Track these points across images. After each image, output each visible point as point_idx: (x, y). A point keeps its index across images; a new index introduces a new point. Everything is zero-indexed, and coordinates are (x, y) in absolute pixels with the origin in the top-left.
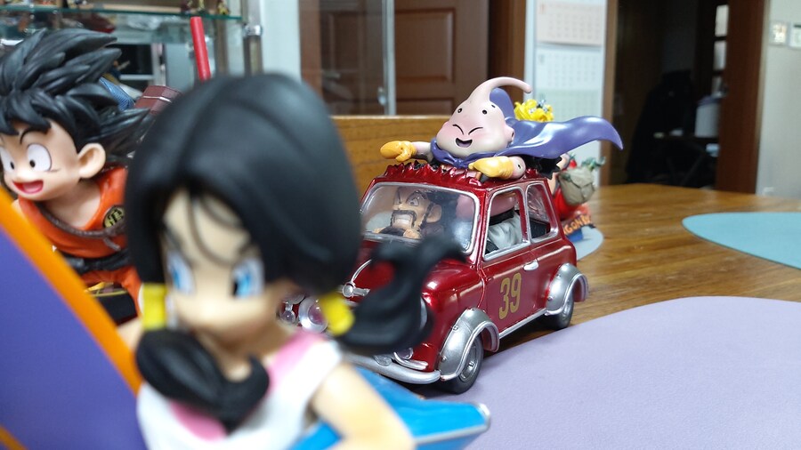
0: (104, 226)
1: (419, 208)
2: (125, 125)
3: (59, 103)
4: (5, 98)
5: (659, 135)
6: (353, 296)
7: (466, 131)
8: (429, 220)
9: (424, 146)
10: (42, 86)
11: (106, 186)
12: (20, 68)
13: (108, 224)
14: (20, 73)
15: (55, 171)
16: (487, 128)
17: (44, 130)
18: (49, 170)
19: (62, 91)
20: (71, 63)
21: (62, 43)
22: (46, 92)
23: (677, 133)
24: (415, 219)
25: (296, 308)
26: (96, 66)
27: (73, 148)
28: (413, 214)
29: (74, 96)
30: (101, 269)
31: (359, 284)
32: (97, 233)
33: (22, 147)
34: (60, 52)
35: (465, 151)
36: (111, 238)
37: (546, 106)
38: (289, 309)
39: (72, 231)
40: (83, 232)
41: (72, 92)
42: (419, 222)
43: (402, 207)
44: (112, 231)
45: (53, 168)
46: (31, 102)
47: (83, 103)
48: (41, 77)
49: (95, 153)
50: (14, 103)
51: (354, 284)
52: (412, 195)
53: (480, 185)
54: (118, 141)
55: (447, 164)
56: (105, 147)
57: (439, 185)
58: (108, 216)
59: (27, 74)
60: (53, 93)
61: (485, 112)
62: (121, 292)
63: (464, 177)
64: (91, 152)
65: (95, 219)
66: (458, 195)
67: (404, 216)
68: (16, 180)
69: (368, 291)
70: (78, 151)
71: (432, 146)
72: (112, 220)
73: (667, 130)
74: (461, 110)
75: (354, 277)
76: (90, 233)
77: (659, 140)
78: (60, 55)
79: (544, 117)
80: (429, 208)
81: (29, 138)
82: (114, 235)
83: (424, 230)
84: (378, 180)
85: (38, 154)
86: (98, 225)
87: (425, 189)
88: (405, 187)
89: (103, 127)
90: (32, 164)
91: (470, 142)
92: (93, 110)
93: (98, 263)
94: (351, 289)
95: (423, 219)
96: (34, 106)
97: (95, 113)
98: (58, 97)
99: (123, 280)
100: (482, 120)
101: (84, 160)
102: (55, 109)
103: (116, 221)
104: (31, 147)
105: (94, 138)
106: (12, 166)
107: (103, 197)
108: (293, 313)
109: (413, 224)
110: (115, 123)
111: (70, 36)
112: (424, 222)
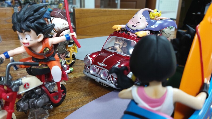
0: (43, 52)
1: (121, 43)
2: (48, 29)
3: (33, 25)
4: (20, 23)
5: (194, 14)
6: (103, 66)
7: (135, 23)
8: (124, 46)
9: (124, 26)
10: (29, 21)
11: (44, 43)
12: (23, 16)
13: (44, 52)
14: (23, 17)
15: (32, 41)
16: (141, 23)
17: (29, 31)
18: (31, 40)
19: (33, 22)
20: (35, 14)
21: (33, 9)
22: (30, 22)
23: (199, 13)
24: (120, 46)
25: (89, 67)
26: (41, 15)
27: (36, 35)
28: (119, 44)
29: (36, 23)
30: (43, 61)
31: (105, 63)
32: (42, 54)
33: (24, 35)
34: (32, 11)
35: (134, 28)
36: (45, 55)
37: (159, 11)
38: (88, 67)
39: (36, 53)
40: (38, 54)
41: (36, 22)
42: (121, 47)
43: (117, 43)
44: (45, 54)
45: (32, 40)
46: (26, 25)
47: (38, 25)
48: (28, 18)
49: (41, 36)
50: (22, 25)
51: (103, 63)
52: (119, 40)
53: (137, 39)
54: (47, 33)
55: (129, 32)
56: (43, 34)
57: (127, 38)
58: (44, 50)
59: (25, 17)
60: (31, 22)
61: (140, 18)
62: (47, 67)
63: (133, 36)
64: (40, 36)
65: (41, 51)
66: (131, 41)
67: (117, 45)
68: (23, 42)
69: (106, 65)
70: (37, 35)
71: (126, 26)
72: (45, 51)
73: (196, 12)
74: (134, 17)
75: (103, 61)
76: (40, 54)
77: (194, 15)
78: (33, 12)
79: (159, 15)
80: (124, 43)
81: (26, 33)
82: (46, 54)
83: (122, 49)
84: (111, 35)
85: (28, 36)
86: (42, 52)
87: (123, 39)
88: (118, 38)
89: (43, 29)
90: (27, 39)
91: (136, 26)
92: (40, 26)
93: (42, 60)
94: (102, 64)
95: (122, 46)
96: (27, 26)
97: (41, 26)
98: (32, 23)
99: (48, 64)
100: (139, 20)
101: (39, 38)
102: (32, 26)
103: (46, 51)
104: (26, 35)
105: (41, 32)
106: (22, 39)
107: (43, 46)
108: (88, 68)
109: (119, 47)
110: (46, 28)
111: (35, 7)
112: (122, 47)
